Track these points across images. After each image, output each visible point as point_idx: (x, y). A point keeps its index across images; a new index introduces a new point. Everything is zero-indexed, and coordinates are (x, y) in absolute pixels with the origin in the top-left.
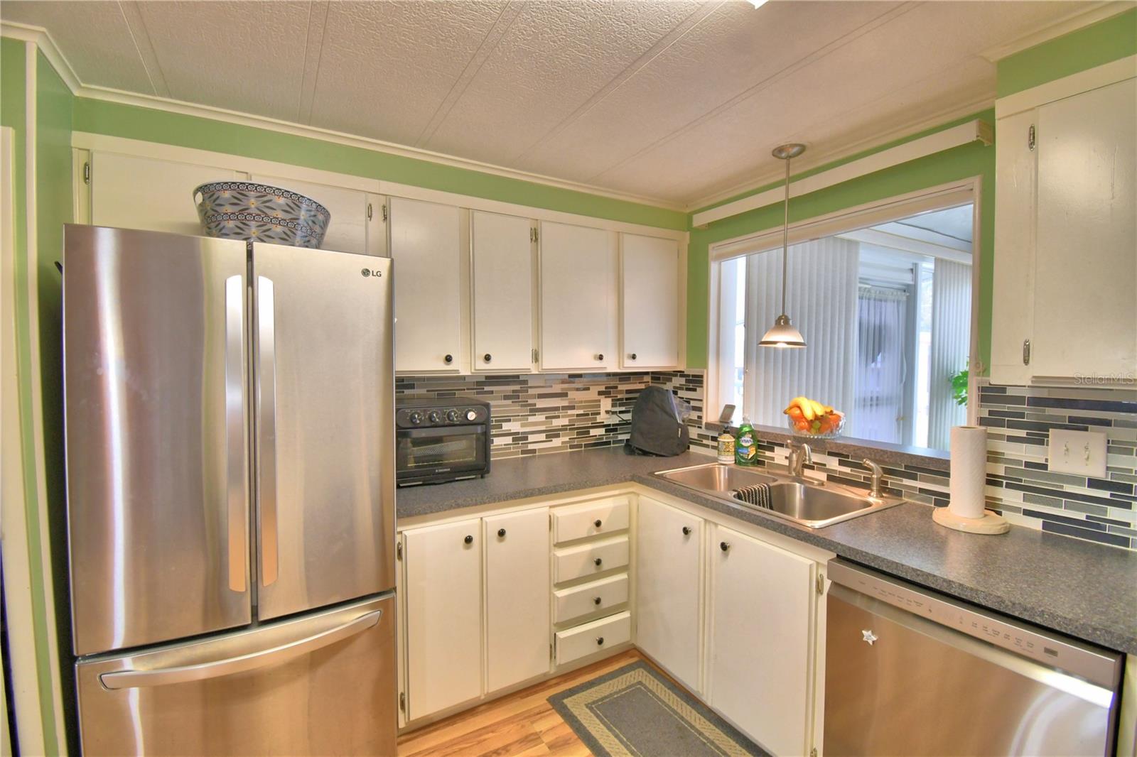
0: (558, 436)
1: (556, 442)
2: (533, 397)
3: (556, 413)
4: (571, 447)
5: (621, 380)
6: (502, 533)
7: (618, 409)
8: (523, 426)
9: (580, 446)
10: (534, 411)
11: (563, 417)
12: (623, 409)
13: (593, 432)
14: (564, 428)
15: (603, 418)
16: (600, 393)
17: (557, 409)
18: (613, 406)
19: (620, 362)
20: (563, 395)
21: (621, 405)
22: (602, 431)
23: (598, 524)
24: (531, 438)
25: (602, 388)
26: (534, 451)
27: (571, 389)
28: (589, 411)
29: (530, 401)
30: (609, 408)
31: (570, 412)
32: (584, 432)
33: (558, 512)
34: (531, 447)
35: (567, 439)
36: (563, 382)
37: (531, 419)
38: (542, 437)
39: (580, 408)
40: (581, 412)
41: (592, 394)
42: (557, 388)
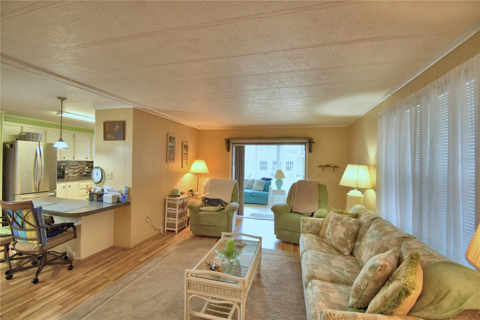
0: (76, 174)
1: (75, 175)
2: (70, 166)
3: (75, 169)
4: (79, 176)
5: (90, 163)
6: (70, 186)
7: (89, 169)
8: (68, 171)
9: (81, 176)
10: (70, 169)
11: (77, 170)
12: (91, 169)
13: (84, 173)
14: (77, 172)
15: (86, 170)
16: (86, 165)
17: (75, 168)
18: (89, 168)
19: (91, 160)
20: (77, 165)
21: (90, 168)
22: (86, 173)
23: (87, 186)
24: (69, 174)
25: (86, 164)
26: (70, 177)
27: (79, 164)
28: (83, 169)
29: (69, 167)
30: (88, 168)
31: (79, 169)
32: (82, 173)
33: (80, 184)
34: (69, 176)
35: (77, 174)
36: (77, 163)
37: (70, 170)
38: (72, 174)
39: (80, 168)
40: (81, 169)
41: (84, 165)
42: (76, 164)
